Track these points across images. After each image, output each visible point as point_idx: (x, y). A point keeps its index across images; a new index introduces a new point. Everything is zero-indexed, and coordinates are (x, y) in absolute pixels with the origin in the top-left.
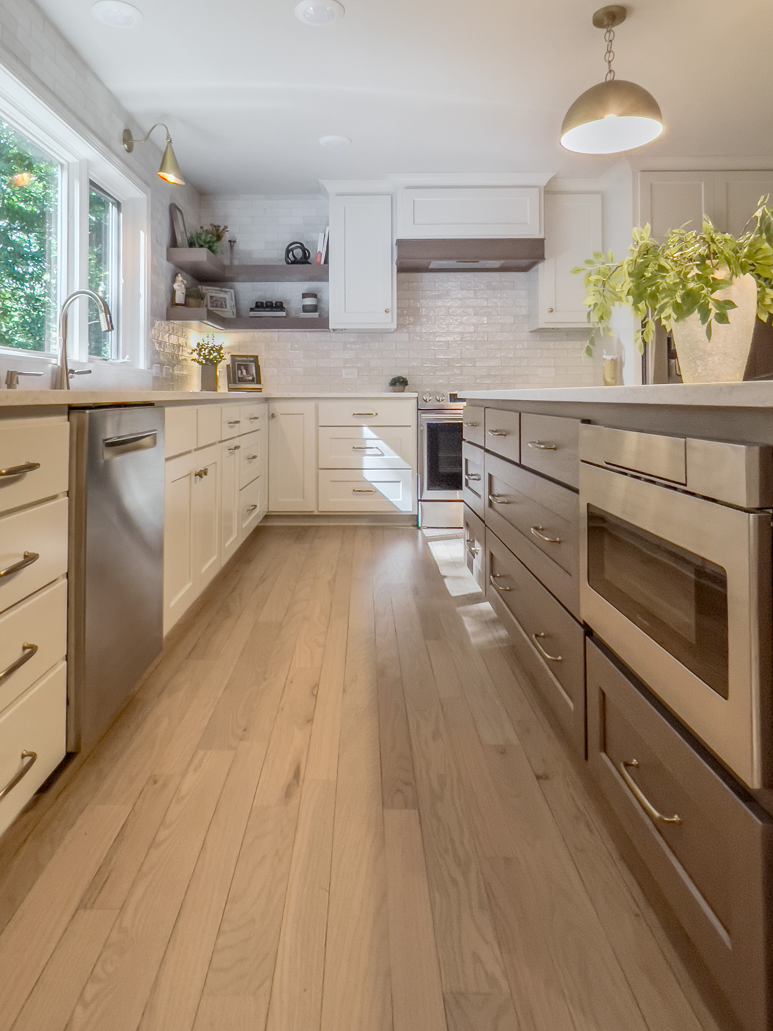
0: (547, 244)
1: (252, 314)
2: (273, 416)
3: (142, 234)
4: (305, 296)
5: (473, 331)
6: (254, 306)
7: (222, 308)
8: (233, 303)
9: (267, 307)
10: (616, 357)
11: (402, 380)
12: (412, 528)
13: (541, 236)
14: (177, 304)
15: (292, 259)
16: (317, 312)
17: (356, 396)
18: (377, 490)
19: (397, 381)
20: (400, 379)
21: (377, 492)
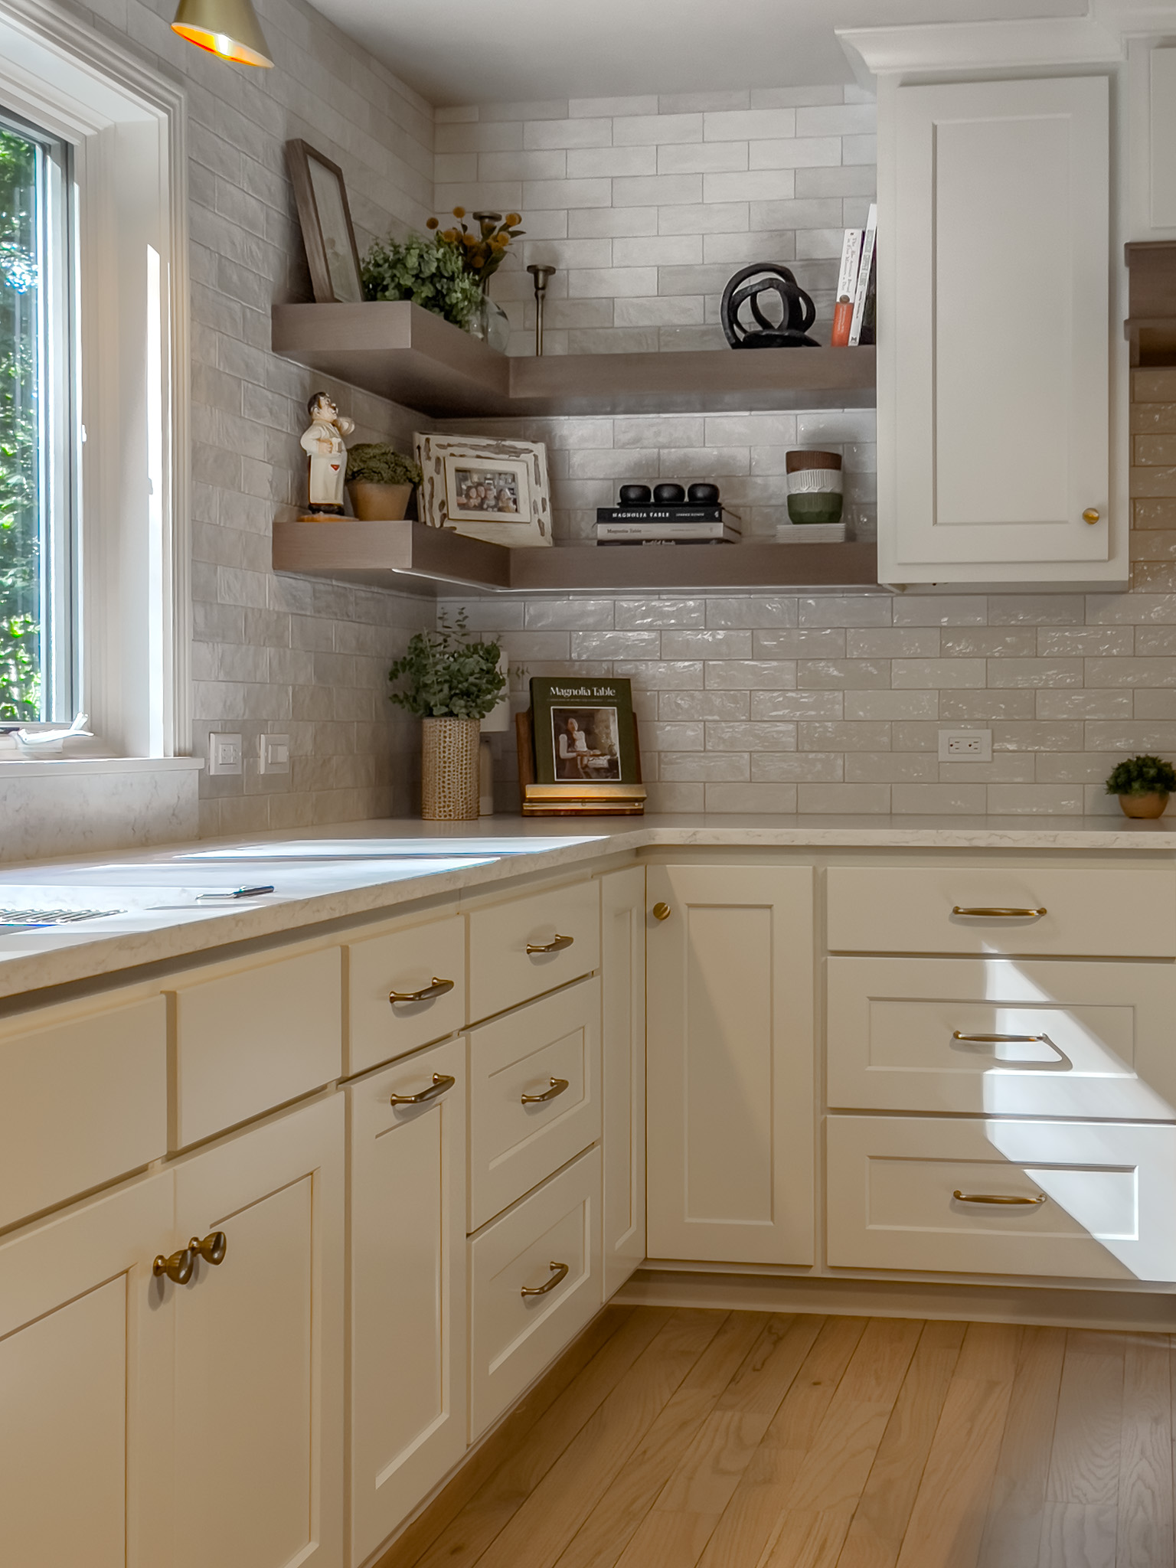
1: (603, 531)
2: (660, 912)
3: (153, 258)
4: (795, 462)
6: (614, 502)
7: (500, 510)
8: (543, 491)
9: (660, 503)
11: (1152, 772)
14: (315, 509)
15: (753, 327)
16: (837, 521)
17: (966, 844)
18: (1043, 1199)
19: (1135, 774)
20: (1145, 770)
21: (1044, 1205)
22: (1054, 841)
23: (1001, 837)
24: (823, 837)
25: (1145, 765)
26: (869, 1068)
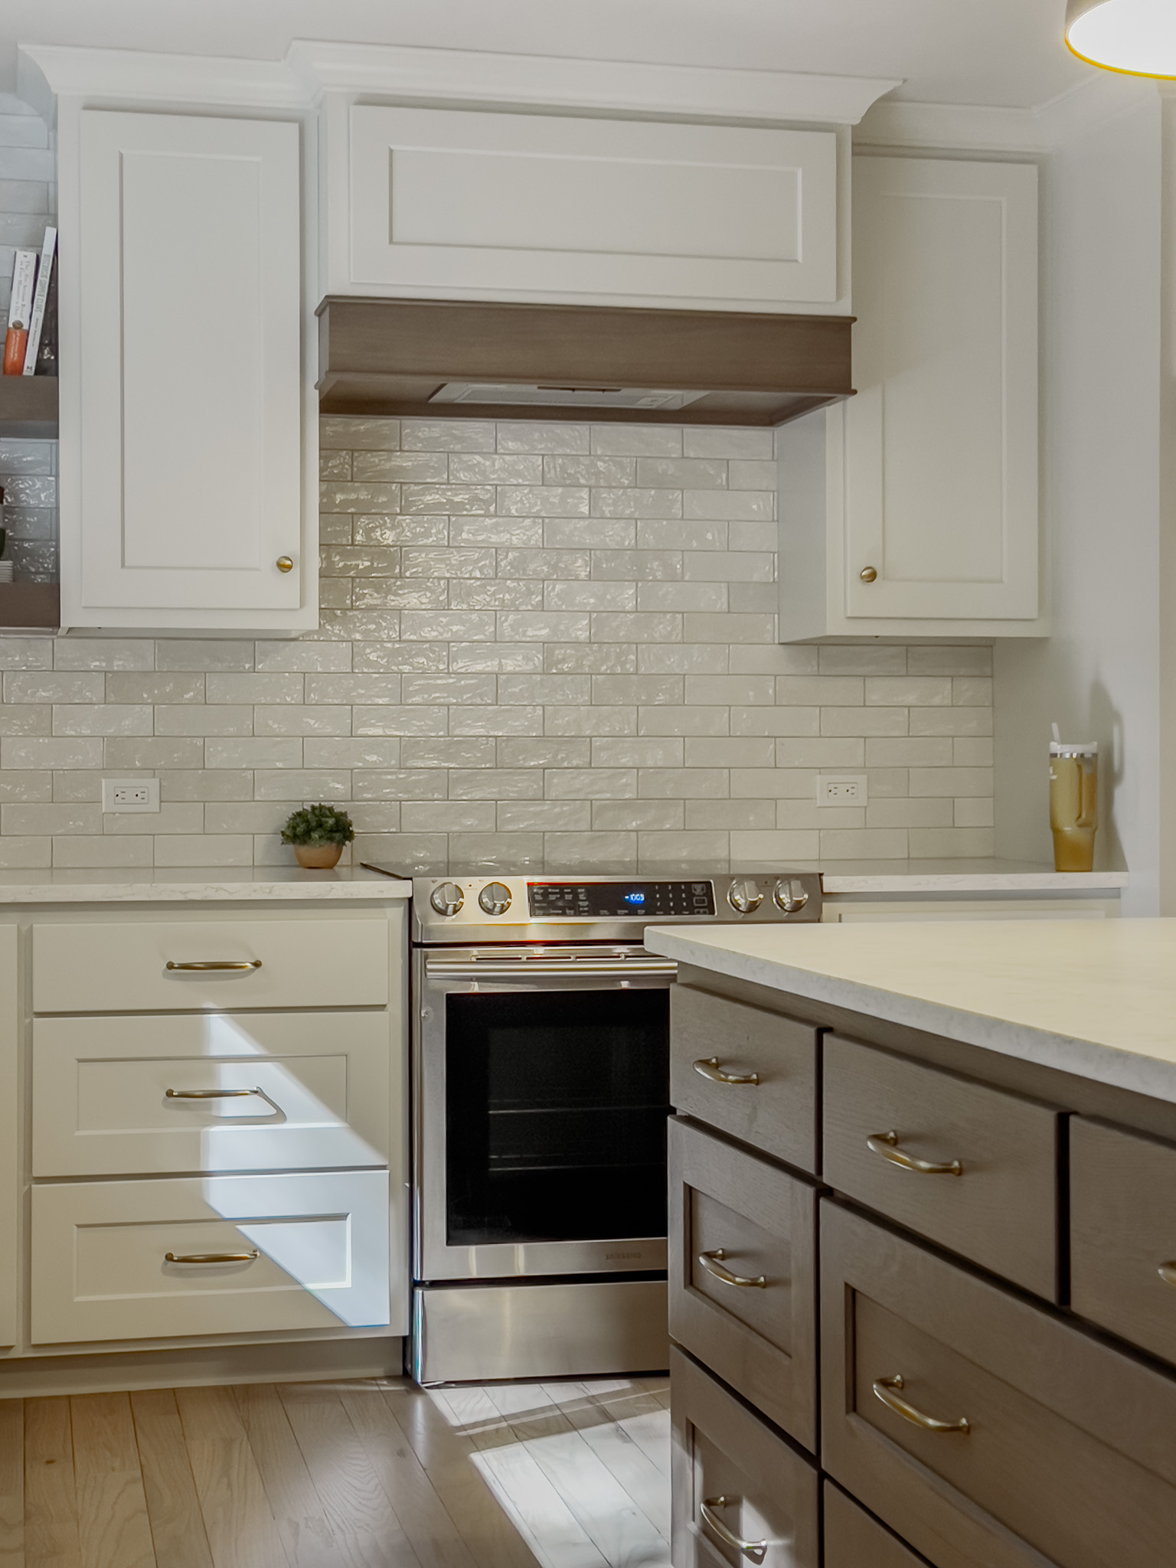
0: (858, 334)
5: (583, 636)
10: (1095, 751)
11: (331, 821)
12: (387, 1387)
13: (844, 309)
17: (181, 897)
18: (258, 1254)
19: (314, 824)
20: (323, 819)
21: (257, 1259)
22: (270, 892)
23: (217, 890)
24: (31, 894)
25: (324, 815)
26: (78, 1133)
